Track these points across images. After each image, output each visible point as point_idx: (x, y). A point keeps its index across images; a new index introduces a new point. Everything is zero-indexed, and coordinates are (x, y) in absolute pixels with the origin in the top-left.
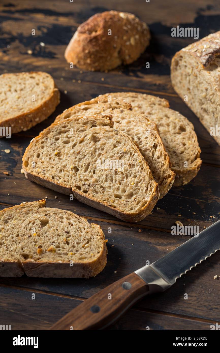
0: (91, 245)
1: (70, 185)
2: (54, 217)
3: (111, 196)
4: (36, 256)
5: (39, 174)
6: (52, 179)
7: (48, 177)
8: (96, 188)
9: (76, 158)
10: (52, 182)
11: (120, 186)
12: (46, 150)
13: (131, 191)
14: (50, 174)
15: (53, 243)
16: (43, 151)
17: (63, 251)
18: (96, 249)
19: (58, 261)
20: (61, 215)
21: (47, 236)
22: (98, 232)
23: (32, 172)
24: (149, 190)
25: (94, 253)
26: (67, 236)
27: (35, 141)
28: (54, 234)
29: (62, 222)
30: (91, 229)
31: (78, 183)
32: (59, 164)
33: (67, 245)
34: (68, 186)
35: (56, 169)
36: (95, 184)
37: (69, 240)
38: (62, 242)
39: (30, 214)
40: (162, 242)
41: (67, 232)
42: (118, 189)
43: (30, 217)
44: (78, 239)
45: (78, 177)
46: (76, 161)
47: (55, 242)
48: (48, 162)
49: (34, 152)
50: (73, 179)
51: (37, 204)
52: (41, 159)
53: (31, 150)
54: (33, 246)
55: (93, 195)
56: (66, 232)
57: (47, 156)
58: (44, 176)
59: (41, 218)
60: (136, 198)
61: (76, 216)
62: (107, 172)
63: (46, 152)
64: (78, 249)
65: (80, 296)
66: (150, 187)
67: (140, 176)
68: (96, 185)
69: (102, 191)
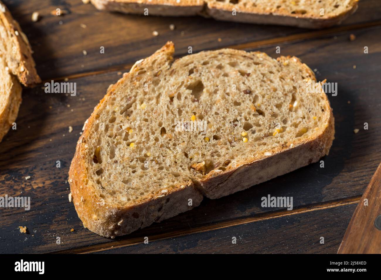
0: (302, 100)
2: (207, 71)
4: (218, 159)
15: (236, 123)
17: (260, 131)
18: (315, 104)
19: (263, 153)
20: (216, 63)
21: (216, 114)
22: (301, 71)
25: (316, 114)
26: (252, 100)
28: (228, 105)
29: (226, 75)
30: (285, 70)
33: (261, 117)
34: (198, 3)
37: (260, 106)
38: (249, 114)
39: (162, 82)
41: (248, 91)
43: (164, 88)
44: (275, 98)
47: (238, 118)
51: (163, 58)
54: (204, 143)
55: (254, 3)
56: (246, 92)
59: (185, 81)
61: (244, 53)
64: (285, 117)
65: (323, 201)
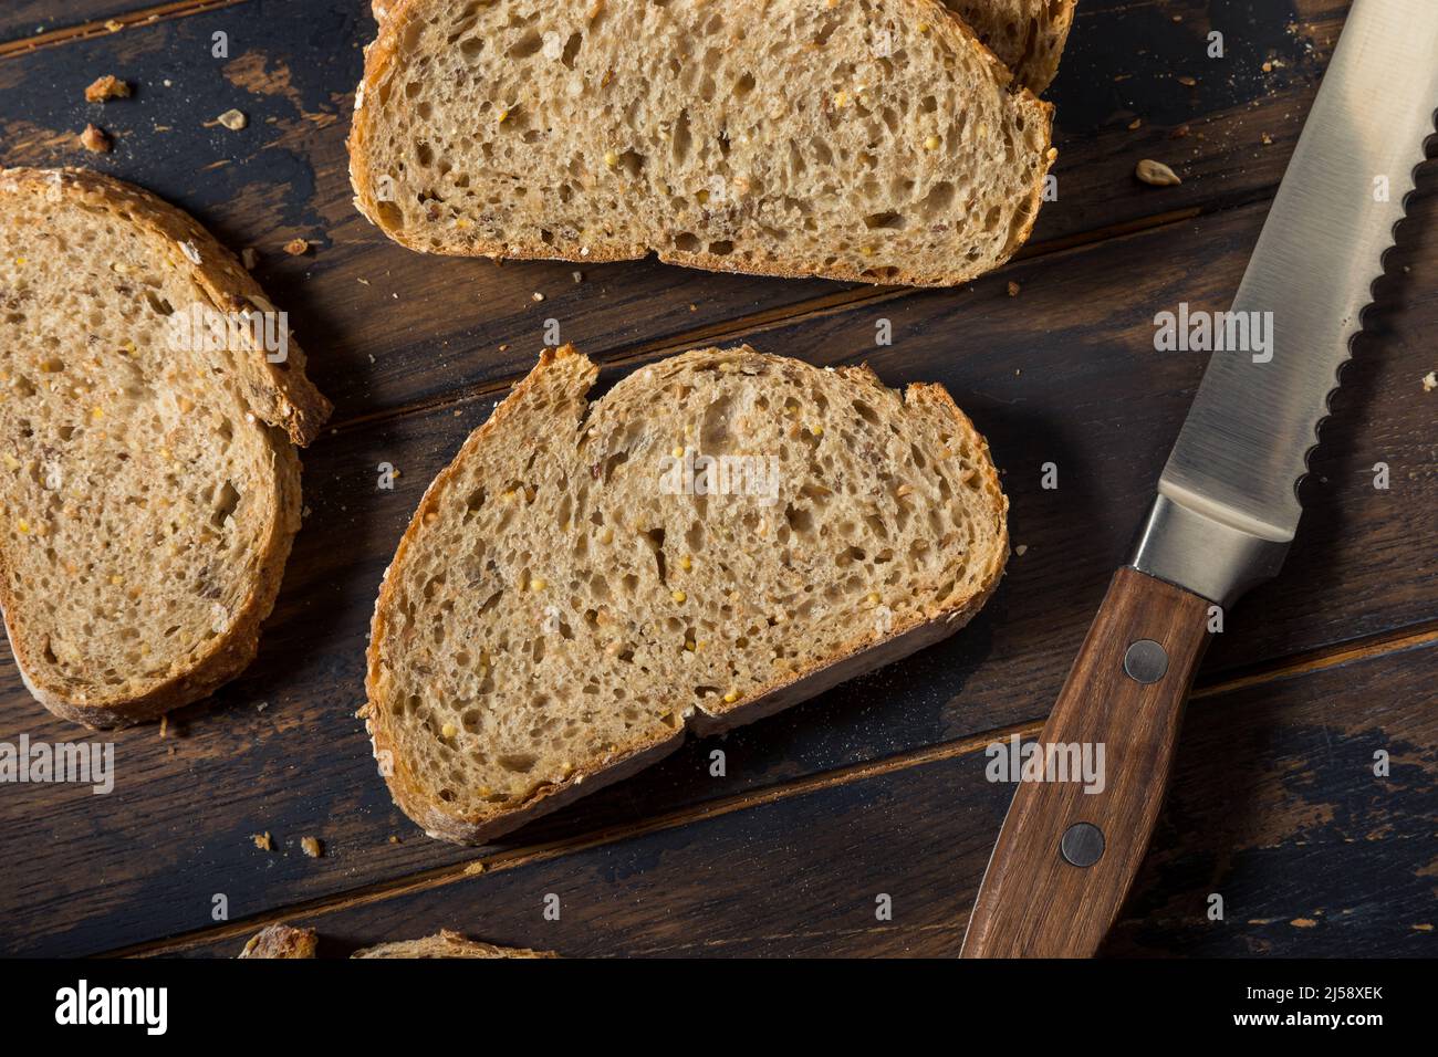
1: (642, 244)
3: (853, 227)
5: (471, 242)
6: (545, 244)
7: (522, 244)
8: (770, 218)
9: (608, 110)
10: (553, 258)
11: (879, 171)
12: (448, 117)
13: (937, 178)
14: (525, 226)
16: (438, 129)
23: (436, 243)
24: (1019, 143)
27: (375, 94)
31: (672, 220)
32: (545, 166)
34: (634, 253)
35: (540, 195)
36: (756, 201)
40: (1128, 301)
42: (870, 186)
45: (663, 196)
46: (618, 125)
48: (484, 172)
49: (399, 151)
50: (641, 212)
52: (445, 169)
53: (375, 142)
55: (770, 253)
57: (466, 144)
58: (498, 242)
60: (973, 204)
62: (788, 128)
63: (454, 131)
66: (1018, 132)
67: (951, 93)
68: (762, 202)
69: (803, 223)
